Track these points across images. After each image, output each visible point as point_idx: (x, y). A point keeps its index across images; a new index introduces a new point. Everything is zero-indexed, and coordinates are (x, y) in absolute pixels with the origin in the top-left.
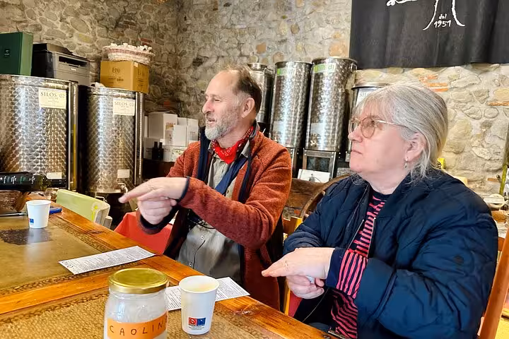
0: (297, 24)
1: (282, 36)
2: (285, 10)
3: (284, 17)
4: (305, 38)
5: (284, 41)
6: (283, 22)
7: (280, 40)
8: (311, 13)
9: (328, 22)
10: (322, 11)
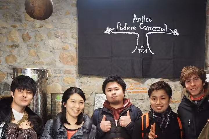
0: (28, 34)
1: (13, 41)
2: (15, 20)
3: (14, 27)
4: (36, 46)
5: (17, 46)
6: (13, 30)
7: (11, 44)
8: (41, 27)
9: (56, 36)
10: (50, 27)
